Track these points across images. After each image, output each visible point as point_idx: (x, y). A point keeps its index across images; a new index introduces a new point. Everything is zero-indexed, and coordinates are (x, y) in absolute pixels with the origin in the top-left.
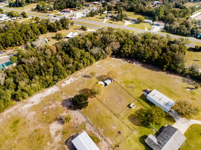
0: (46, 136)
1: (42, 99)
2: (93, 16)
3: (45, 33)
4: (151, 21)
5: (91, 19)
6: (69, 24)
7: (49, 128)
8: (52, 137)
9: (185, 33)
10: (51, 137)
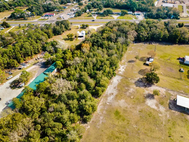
0: (152, 111)
1: (117, 88)
2: (80, 16)
3: (52, 37)
4: (131, 12)
5: (81, 18)
6: (70, 25)
7: (147, 105)
8: (158, 110)
9: (163, 17)
10: (156, 110)
